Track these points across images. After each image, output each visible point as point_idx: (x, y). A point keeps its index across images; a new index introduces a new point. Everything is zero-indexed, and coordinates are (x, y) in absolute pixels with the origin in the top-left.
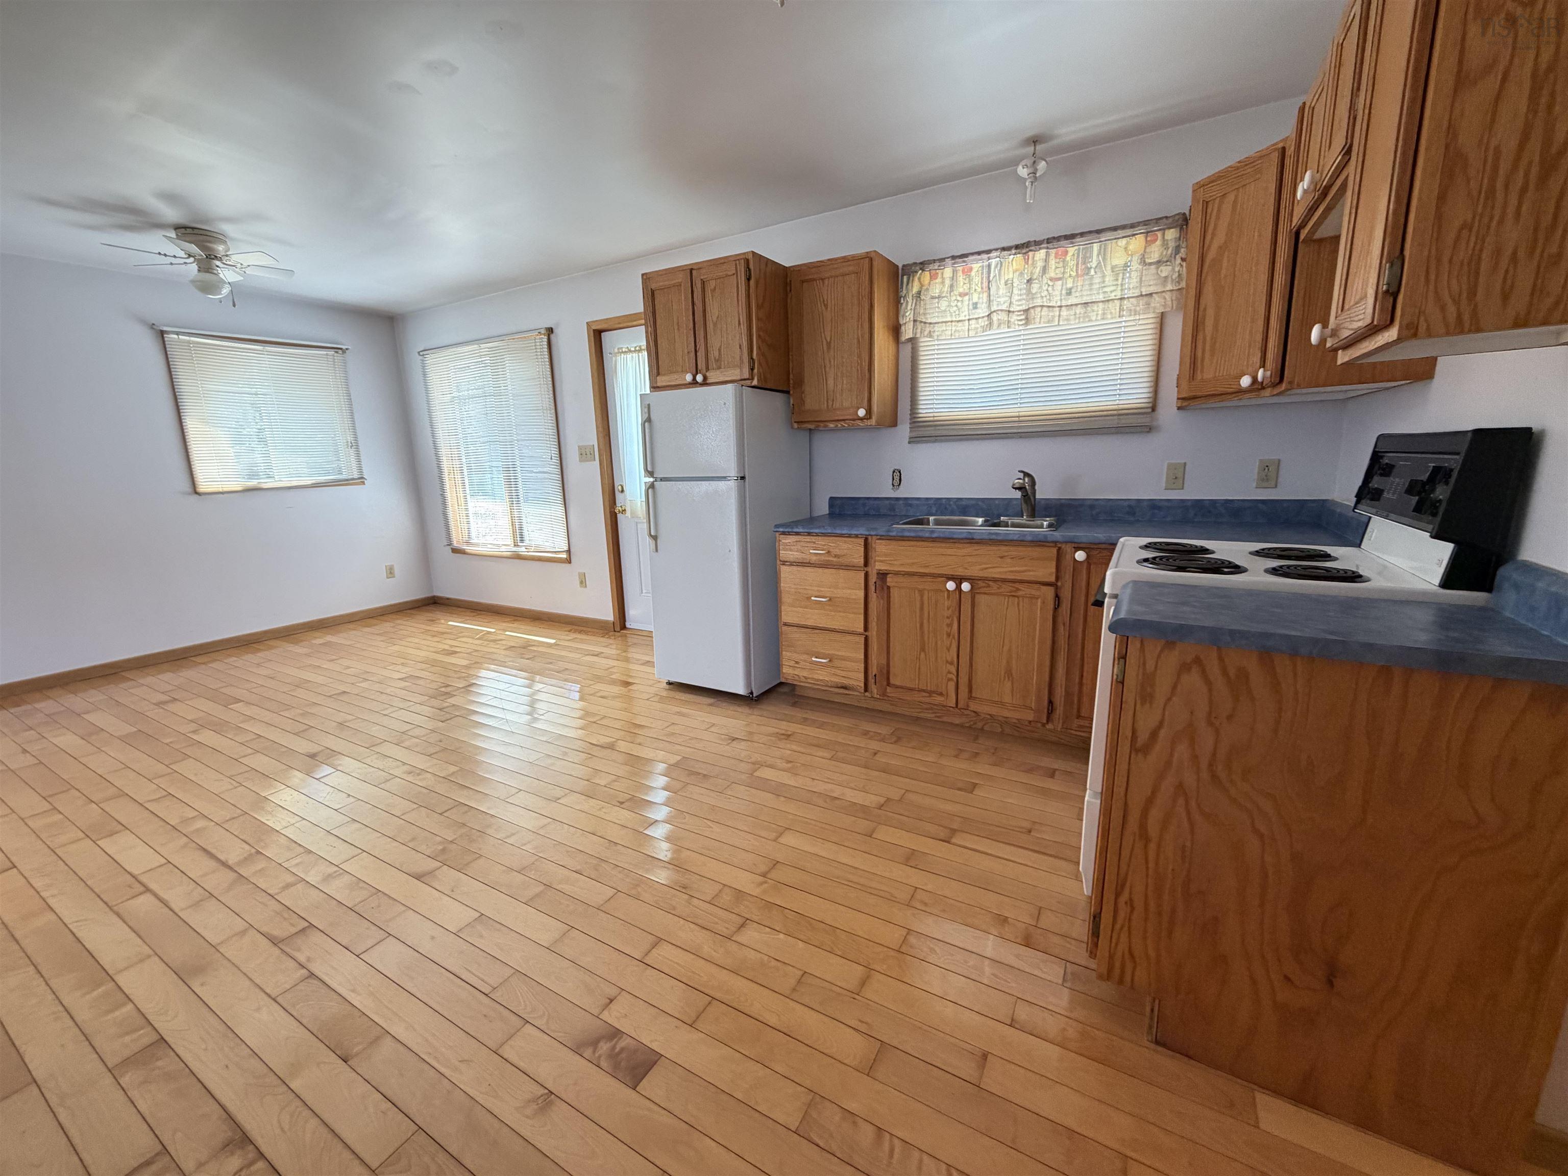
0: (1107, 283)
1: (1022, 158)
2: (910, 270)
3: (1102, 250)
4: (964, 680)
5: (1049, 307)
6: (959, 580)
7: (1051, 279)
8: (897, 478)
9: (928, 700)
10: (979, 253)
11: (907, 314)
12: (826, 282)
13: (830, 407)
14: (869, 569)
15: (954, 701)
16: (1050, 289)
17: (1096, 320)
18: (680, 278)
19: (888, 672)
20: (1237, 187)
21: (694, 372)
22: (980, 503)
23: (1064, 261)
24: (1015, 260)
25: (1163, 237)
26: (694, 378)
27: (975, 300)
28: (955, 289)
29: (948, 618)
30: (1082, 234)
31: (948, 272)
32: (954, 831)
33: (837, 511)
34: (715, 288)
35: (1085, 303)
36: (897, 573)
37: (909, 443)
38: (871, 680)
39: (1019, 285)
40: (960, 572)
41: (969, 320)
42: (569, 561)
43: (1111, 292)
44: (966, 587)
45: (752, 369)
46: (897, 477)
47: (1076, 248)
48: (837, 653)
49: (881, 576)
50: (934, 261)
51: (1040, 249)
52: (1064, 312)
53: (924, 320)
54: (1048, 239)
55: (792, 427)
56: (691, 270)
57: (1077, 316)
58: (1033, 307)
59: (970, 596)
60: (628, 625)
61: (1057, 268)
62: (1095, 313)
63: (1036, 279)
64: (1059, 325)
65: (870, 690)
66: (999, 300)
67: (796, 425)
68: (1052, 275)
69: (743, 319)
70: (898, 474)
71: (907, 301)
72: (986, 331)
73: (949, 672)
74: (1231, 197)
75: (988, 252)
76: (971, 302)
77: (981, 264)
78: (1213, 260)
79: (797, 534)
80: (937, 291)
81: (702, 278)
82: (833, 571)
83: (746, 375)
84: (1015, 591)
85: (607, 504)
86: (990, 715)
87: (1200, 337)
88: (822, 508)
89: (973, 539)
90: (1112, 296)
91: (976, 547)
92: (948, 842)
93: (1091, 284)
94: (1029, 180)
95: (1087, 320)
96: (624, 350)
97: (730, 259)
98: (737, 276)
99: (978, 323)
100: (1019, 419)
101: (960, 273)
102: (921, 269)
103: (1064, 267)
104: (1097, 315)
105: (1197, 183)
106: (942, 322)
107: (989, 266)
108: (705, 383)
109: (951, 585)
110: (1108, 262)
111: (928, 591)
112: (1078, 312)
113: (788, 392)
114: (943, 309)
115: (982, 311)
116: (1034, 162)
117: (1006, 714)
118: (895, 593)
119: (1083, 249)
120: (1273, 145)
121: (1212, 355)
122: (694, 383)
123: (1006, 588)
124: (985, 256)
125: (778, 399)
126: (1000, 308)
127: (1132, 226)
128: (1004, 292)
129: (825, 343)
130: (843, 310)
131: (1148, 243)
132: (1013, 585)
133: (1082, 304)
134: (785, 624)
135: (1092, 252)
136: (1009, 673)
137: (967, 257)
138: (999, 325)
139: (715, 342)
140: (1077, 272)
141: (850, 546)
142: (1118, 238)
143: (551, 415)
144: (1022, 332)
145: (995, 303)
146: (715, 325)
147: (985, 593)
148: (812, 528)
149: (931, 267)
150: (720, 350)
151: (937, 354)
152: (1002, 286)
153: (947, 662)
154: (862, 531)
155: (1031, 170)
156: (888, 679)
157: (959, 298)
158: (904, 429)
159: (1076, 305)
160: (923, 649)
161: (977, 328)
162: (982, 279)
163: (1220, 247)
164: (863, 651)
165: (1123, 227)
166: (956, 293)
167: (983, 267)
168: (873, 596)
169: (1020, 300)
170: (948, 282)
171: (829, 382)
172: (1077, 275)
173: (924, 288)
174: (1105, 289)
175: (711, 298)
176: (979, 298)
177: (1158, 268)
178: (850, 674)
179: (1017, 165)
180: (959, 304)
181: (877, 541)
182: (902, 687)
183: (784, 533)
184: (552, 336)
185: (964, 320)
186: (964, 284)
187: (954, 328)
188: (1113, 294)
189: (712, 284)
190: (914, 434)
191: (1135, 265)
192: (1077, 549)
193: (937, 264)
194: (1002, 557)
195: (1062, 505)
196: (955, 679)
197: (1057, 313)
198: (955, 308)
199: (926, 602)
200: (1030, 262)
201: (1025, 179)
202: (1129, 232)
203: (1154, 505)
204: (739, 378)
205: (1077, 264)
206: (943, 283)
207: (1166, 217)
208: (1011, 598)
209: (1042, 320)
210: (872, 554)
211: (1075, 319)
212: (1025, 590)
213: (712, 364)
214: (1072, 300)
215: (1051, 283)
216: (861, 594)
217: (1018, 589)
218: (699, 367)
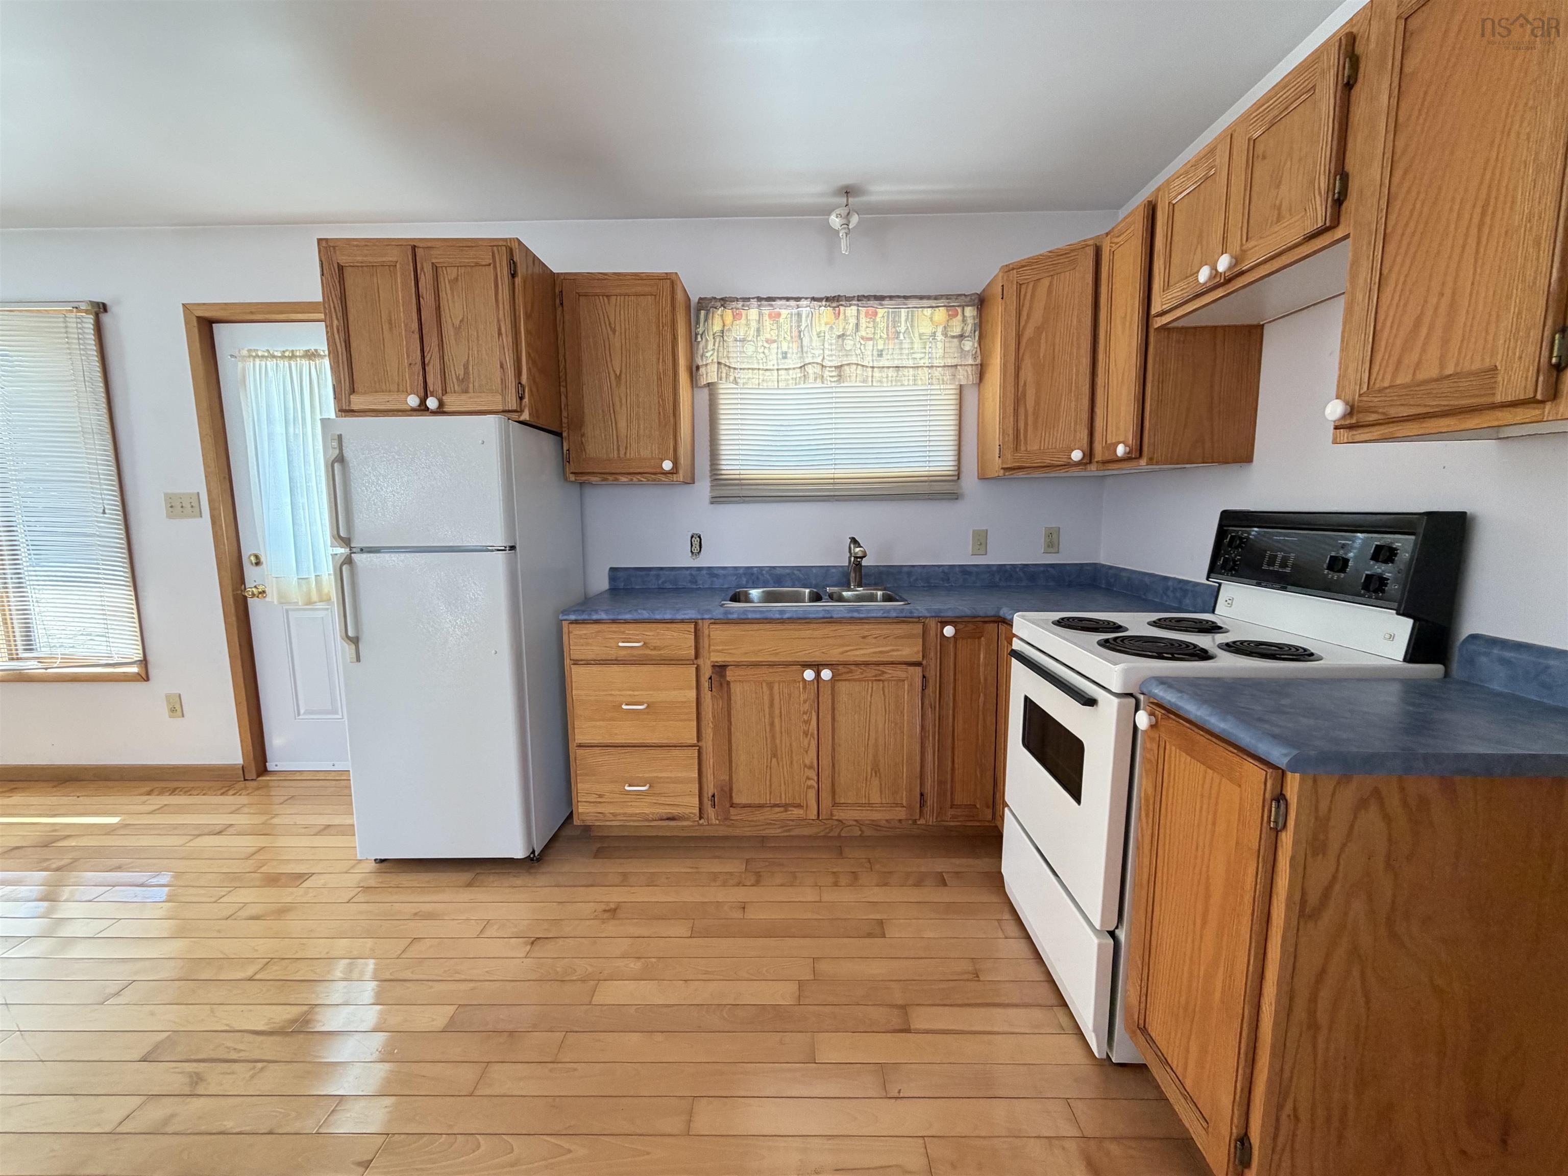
0: (916, 350)
1: (838, 207)
2: (706, 305)
3: (910, 317)
4: (826, 785)
5: (863, 366)
6: (817, 667)
7: (862, 338)
8: (696, 541)
9: (783, 816)
10: (788, 299)
11: (708, 354)
12: (613, 299)
13: (622, 455)
14: (700, 661)
15: (815, 812)
16: (862, 347)
17: (908, 385)
18: (393, 256)
19: (731, 790)
20: (1052, 273)
21: (422, 394)
22: (796, 572)
23: (874, 321)
24: (826, 312)
25: (963, 313)
26: (423, 401)
27: (785, 349)
28: (761, 333)
29: (805, 713)
30: (891, 298)
31: (753, 313)
32: (904, 1008)
33: (622, 585)
34: (457, 279)
35: (897, 367)
36: (738, 665)
37: (712, 503)
38: (707, 803)
39: (830, 339)
40: (818, 657)
41: (778, 370)
42: (145, 677)
43: (920, 359)
44: (826, 674)
45: (521, 398)
46: (697, 543)
47: (886, 310)
48: (660, 775)
49: (717, 669)
50: (737, 300)
51: (851, 305)
52: (877, 373)
53: (728, 364)
54: (858, 296)
55: (566, 479)
56: (414, 248)
57: (890, 379)
58: (848, 364)
59: (830, 685)
60: (271, 766)
61: (867, 327)
62: (907, 378)
63: (849, 336)
64: (872, 386)
65: (705, 816)
66: (813, 351)
67: (572, 478)
68: (863, 333)
69: (506, 327)
70: (698, 539)
71: (707, 340)
72: (799, 383)
73: (808, 778)
74: (1046, 282)
75: (798, 299)
76: (780, 351)
77: (789, 311)
78: (1030, 339)
79: (597, 622)
80: (742, 334)
81: (434, 261)
82: (651, 668)
83: (512, 404)
84: (880, 675)
85: (228, 582)
86: (856, 821)
87: (1022, 410)
88: (600, 583)
89: (831, 618)
90: (921, 363)
91: (837, 627)
92: (907, 1031)
93: (901, 349)
94: (843, 231)
95: (899, 384)
96: (260, 353)
97: (480, 243)
98: (495, 267)
99: (789, 375)
100: (834, 481)
101: (766, 317)
102: (722, 305)
103: (875, 328)
104: (908, 380)
105: (1006, 266)
106: (749, 369)
107: (799, 315)
108: (441, 411)
109: (809, 675)
110: (916, 331)
111: (779, 682)
112: (890, 375)
113: (559, 434)
114: (750, 354)
115: (793, 361)
116: (848, 214)
117: (876, 816)
118: (736, 689)
119: (893, 312)
120: (1085, 241)
121: (1035, 427)
122: (423, 409)
123: (871, 672)
124: (793, 303)
125: (546, 442)
126: (815, 360)
127: (936, 298)
128: (818, 344)
129: (613, 377)
130: (637, 337)
131: (952, 316)
132: (878, 668)
133: (893, 367)
134: (580, 746)
135: (900, 317)
136: (876, 770)
137: (774, 301)
138: (816, 379)
139: (457, 354)
140: (888, 335)
141: (675, 634)
142: (924, 307)
143: (102, 445)
144: (834, 390)
145: (810, 355)
146: (458, 330)
147: (845, 680)
148: (619, 614)
149: (734, 304)
150: (466, 367)
151: (741, 404)
152: (815, 337)
153: (805, 766)
154: (691, 614)
155: (844, 221)
156: (731, 797)
157: (766, 345)
158: (703, 487)
159: (889, 367)
160: (774, 755)
161: (788, 380)
162: (791, 327)
163: (1038, 328)
164: (696, 767)
165: (929, 298)
166: (762, 338)
167: (792, 314)
168: (707, 696)
169: (831, 355)
170: (754, 325)
171: (619, 426)
172: (888, 338)
173: (726, 328)
174: (914, 356)
175: (449, 291)
176: (789, 348)
177: (960, 342)
178: (678, 801)
179: (829, 214)
180: (766, 351)
181: (712, 626)
182: (749, 806)
183: (576, 622)
184: (105, 318)
185: (773, 370)
186: (772, 329)
187: (761, 377)
188: (922, 361)
189: (452, 273)
190: (716, 494)
191: (940, 337)
192: (944, 623)
193: (740, 304)
194: (864, 637)
195: (881, 573)
196: (816, 786)
197: (870, 374)
198: (762, 355)
199: (777, 697)
200: (842, 316)
201: (838, 232)
202: (933, 303)
203: (965, 570)
204: (501, 408)
205: (887, 327)
206: (748, 325)
207: (965, 295)
208: (874, 683)
209: (858, 379)
210: (705, 643)
211: (887, 382)
212: (891, 672)
213: (452, 383)
214: (884, 362)
215: (863, 342)
216: (693, 694)
217: (884, 673)
218: (431, 387)
